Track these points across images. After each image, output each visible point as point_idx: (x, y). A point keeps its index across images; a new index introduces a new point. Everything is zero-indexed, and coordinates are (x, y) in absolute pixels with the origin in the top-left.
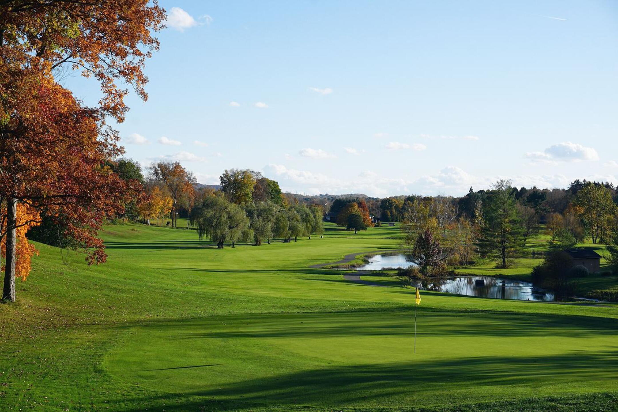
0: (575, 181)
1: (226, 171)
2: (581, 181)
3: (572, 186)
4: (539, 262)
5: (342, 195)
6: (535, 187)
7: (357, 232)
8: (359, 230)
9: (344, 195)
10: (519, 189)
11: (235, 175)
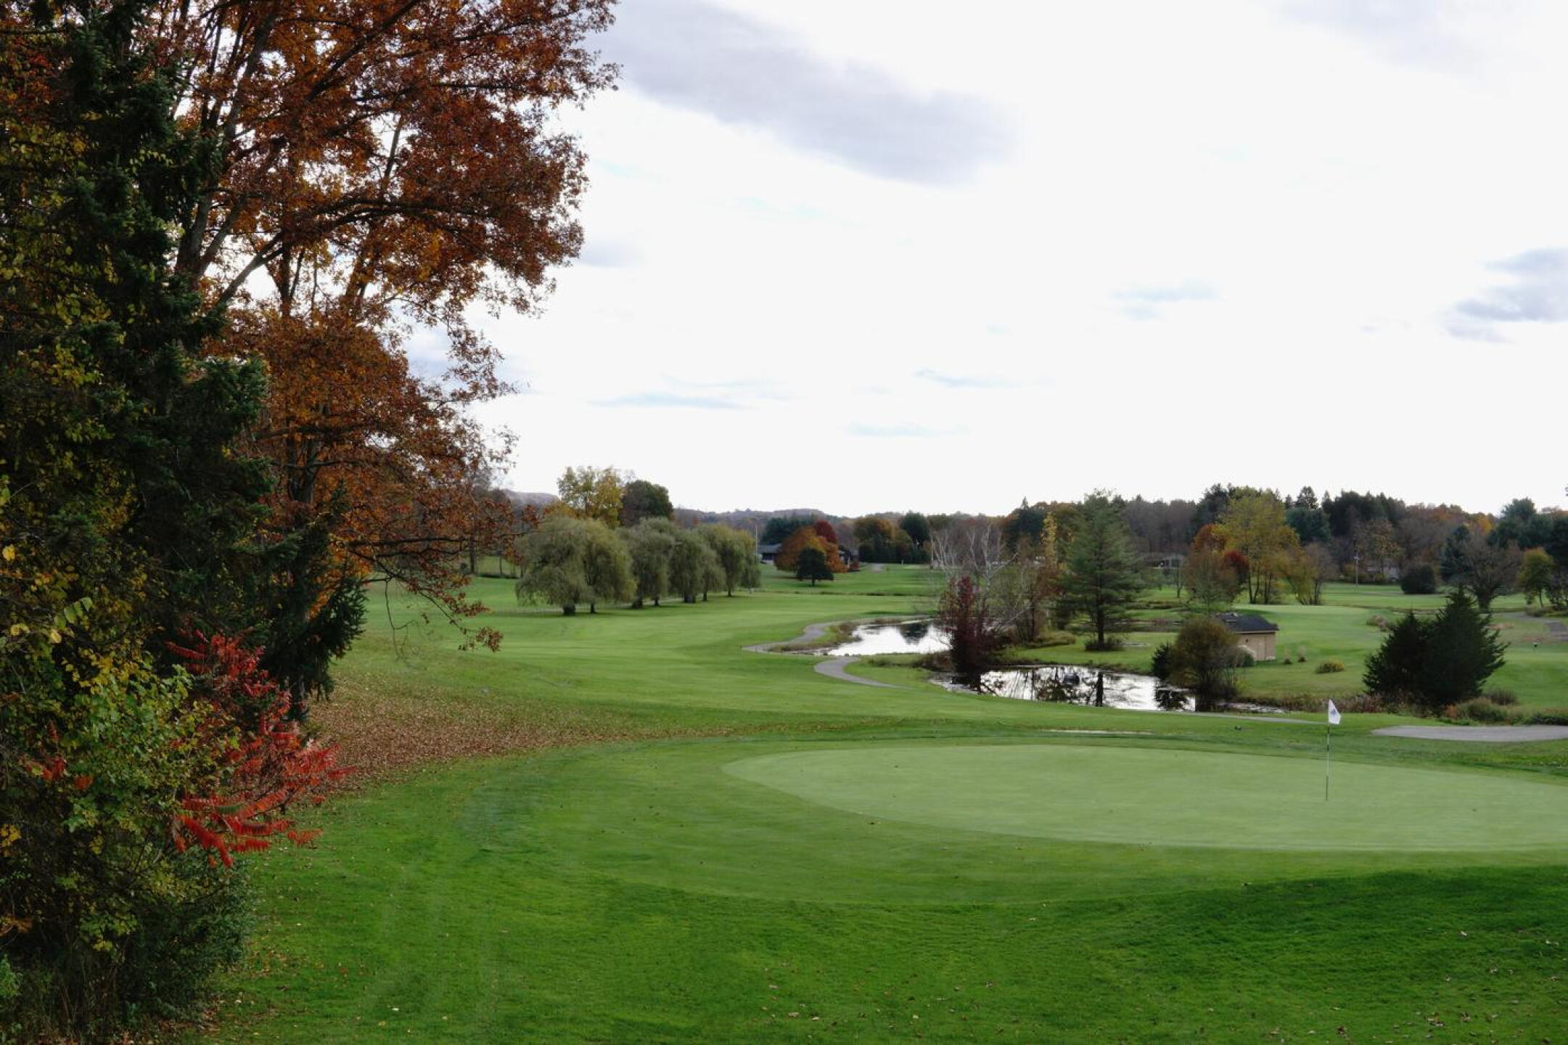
0: (1213, 487)
1: (569, 469)
2: (1225, 487)
3: (1208, 496)
4: (1169, 638)
5: (776, 512)
6: (1139, 498)
7: (817, 582)
8: (820, 579)
9: (781, 512)
10: (1110, 499)
11: (586, 476)
